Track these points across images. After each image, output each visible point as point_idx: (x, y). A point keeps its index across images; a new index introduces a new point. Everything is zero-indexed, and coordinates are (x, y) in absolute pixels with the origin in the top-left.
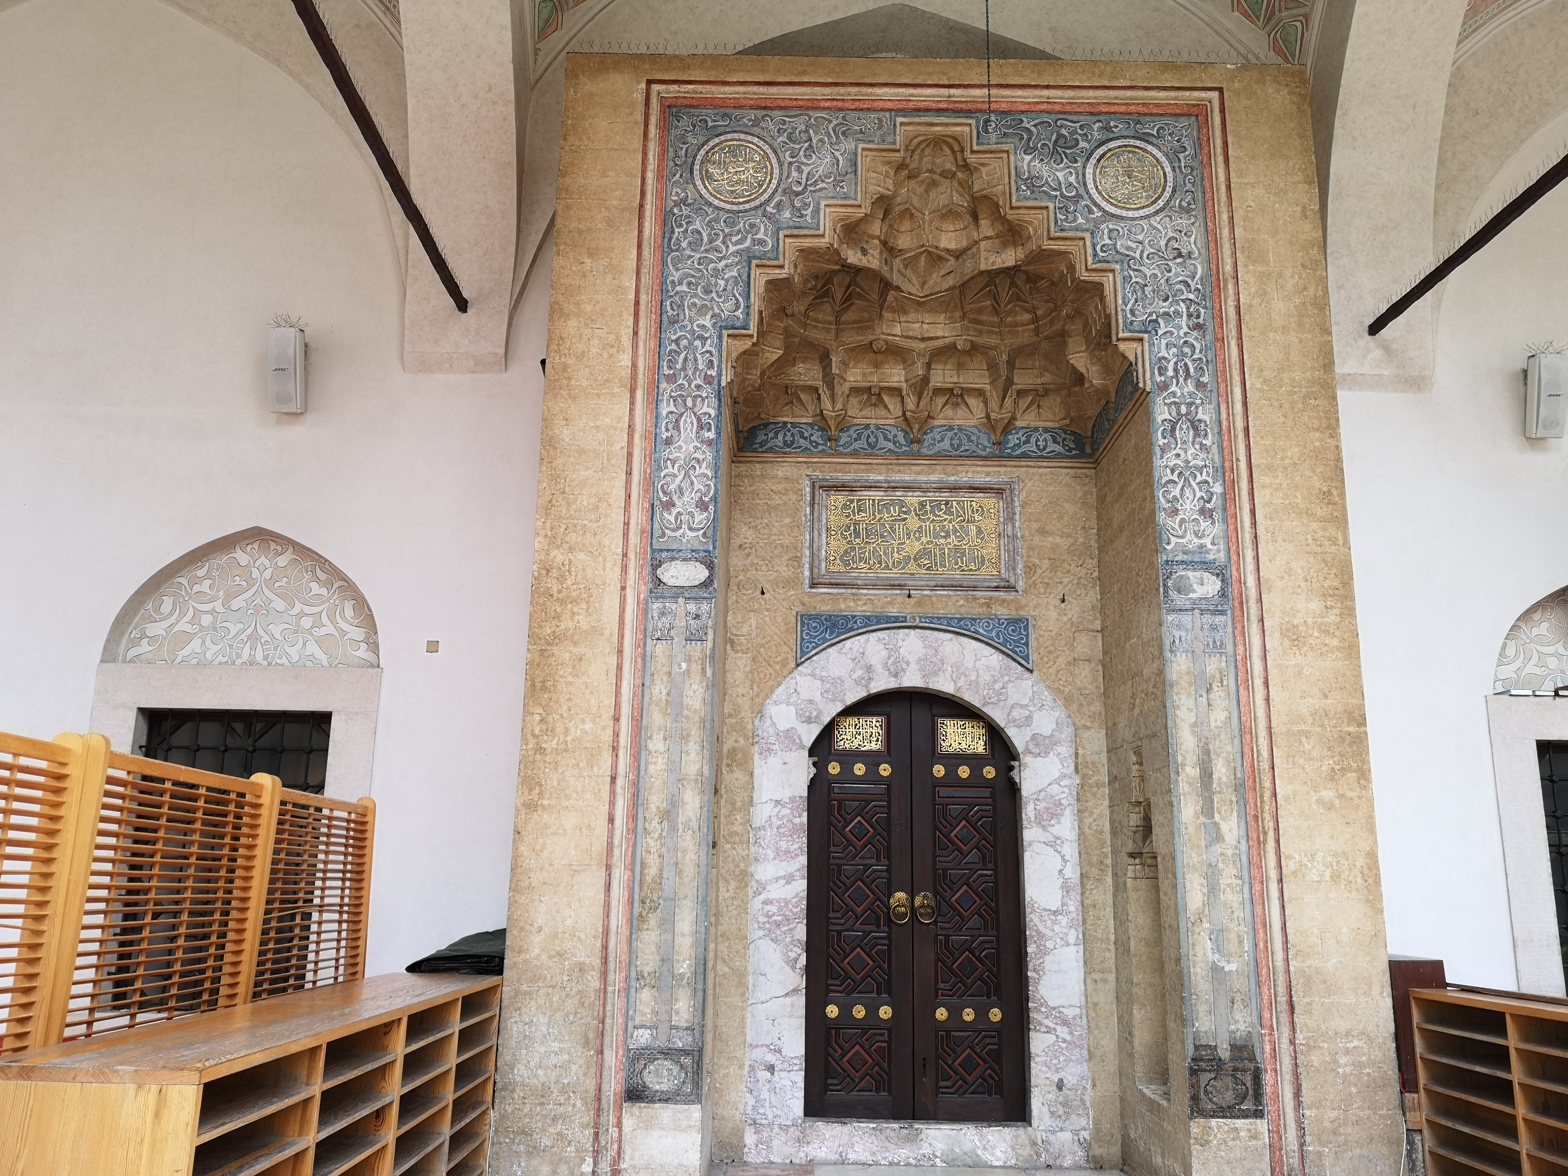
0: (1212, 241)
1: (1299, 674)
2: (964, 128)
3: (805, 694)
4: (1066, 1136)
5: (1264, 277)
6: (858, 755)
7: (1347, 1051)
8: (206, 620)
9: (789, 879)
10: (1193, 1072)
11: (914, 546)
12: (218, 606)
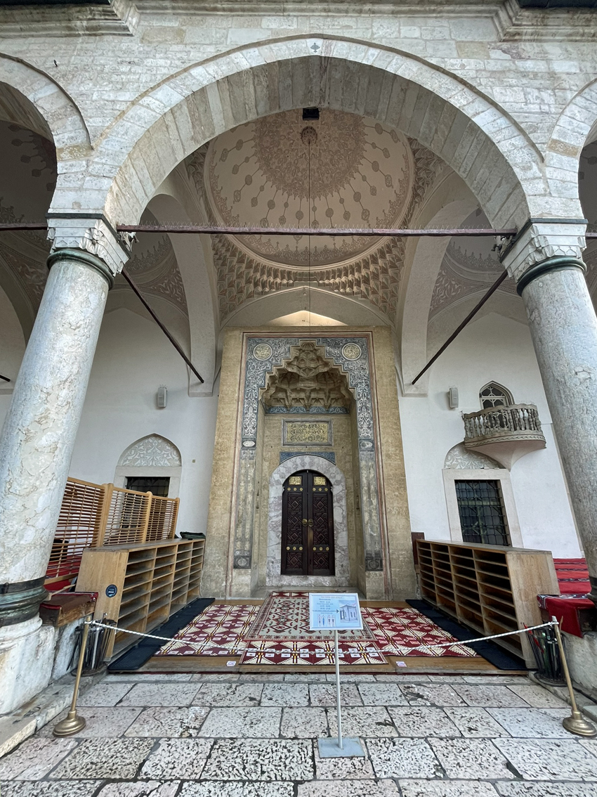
0: (370, 366)
1: (390, 465)
2: (315, 342)
3: (282, 471)
4: (344, 578)
5: (382, 374)
6: (295, 486)
7: (402, 555)
8: (142, 456)
9: (277, 516)
10: (366, 560)
11: (308, 435)
12: (145, 452)
